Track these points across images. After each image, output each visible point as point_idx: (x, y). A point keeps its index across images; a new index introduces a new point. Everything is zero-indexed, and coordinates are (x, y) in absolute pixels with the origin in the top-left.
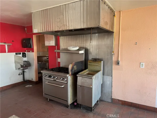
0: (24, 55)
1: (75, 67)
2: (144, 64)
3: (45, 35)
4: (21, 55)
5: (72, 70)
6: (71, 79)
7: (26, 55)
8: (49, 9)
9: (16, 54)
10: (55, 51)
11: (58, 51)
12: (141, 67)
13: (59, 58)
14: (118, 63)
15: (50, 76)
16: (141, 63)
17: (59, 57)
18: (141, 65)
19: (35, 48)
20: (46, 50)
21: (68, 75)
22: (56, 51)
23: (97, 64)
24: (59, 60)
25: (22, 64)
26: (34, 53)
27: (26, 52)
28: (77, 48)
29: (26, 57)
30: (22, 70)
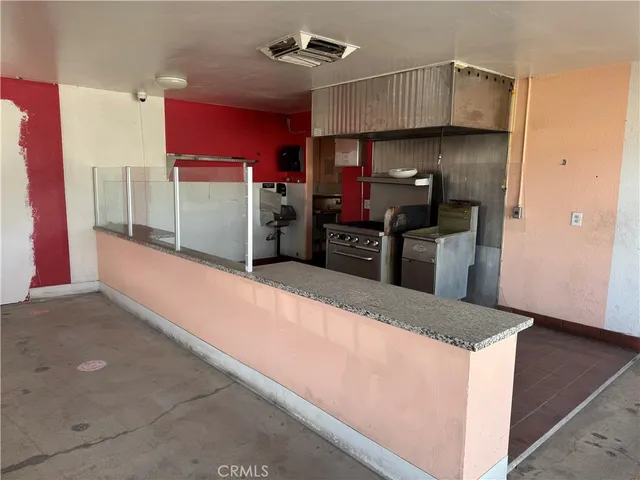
0: (281, 190)
1: (401, 217)
2: (581, 215)
3: (336, 141)
4: (275, 190)
5: (391, 224)
6: (389, 243)
7: (285, 190)
8: (356, 82)
9: (264, 186)
10: (359, 179)
11: (367, 179)
12: (574, 223)
13: (368, 198)
14: (516, 213)
15: (342, 237)
16: (574, 214)
17: (367, 196)
18: (574, 219)
19: (309, 172)
20: (336, 178)
21: (381, 234)
22: (362, 179)
23: (461, 215)
24: (367, 204)
25: (278, 212)
26: (306, 185)
27: (285, 181)
28: (414, 172)
29: (284, 195)
30: (275, 226)
